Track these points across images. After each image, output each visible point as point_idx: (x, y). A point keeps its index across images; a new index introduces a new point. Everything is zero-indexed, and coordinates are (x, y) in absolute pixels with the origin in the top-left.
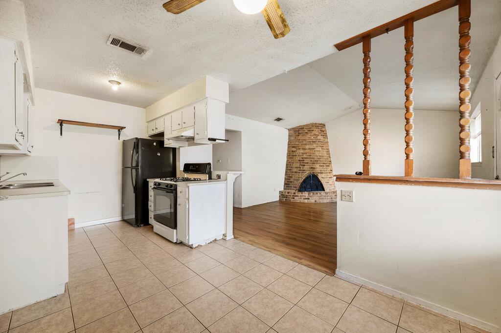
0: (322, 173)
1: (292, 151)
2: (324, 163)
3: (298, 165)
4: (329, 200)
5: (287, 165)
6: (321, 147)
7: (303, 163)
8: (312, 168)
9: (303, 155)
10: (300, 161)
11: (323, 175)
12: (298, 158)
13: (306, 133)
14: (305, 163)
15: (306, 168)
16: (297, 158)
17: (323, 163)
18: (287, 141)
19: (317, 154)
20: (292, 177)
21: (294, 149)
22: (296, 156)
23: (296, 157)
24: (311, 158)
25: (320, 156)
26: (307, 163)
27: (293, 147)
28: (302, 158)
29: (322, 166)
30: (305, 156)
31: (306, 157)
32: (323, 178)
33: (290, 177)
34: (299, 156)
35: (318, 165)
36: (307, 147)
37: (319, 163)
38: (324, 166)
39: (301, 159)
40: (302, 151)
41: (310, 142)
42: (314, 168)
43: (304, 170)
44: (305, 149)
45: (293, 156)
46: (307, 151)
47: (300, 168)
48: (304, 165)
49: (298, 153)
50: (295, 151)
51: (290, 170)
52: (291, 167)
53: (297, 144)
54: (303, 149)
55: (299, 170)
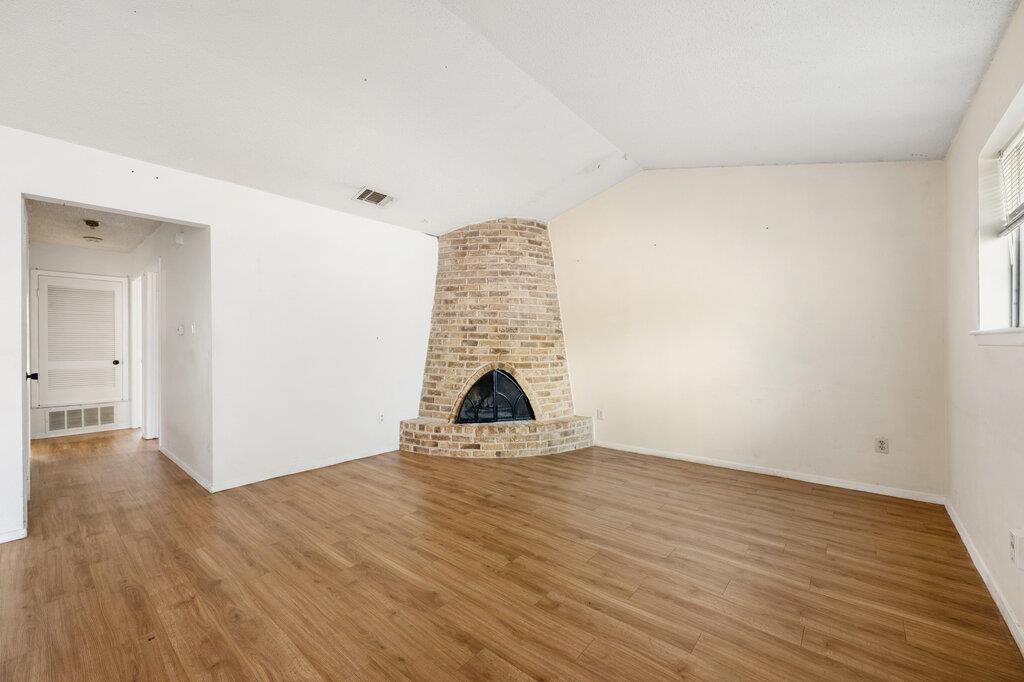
0: (528, 366)
1: (446, 302)
2: (538, 338)
3: (457, 342)
4: (540, 449)
5: (431, 341)
6: (529, 288)
7: (472, 335)
8: (497, 351)
9: (473, 314)
10: (463, 329)
11: (531, 373)
12: (459, 321)
13: (484, 247)
14: (480, 336)
15: (481, 350)
17: (533, 337)
18: (436, 270)
19: (514, 308)
20: (441, 378)
21: (451, 296)
22: (454, 314)
23: (456, 318)
24: (496, 322)
25: (523, 315)
26: (485, 336)
27: (448, 289)
28: (471, 322)
29: (528, 345)
30: (478, 315)
31: (481, 318)
32: (529, 380)
33: (436, 378)
34: (462, 314)
35: (518, 342)
36: (486, 288)
37: (520, 337)
38: (534, 345)
39: (468, 325)
40: (470, 301)
41: (496, 273)
42: (505, 352)
43: (475, 358)
44: (479, 295)
45: (447, 314)
46: (487, 300)
47: (464, 350)
48: (476, 343)
49: (459, 307)
50: (452, 302)
51: (438, 356)
52: (442, 349)
53: (460, 281)
54: (474, 294)
55: (461, 358)
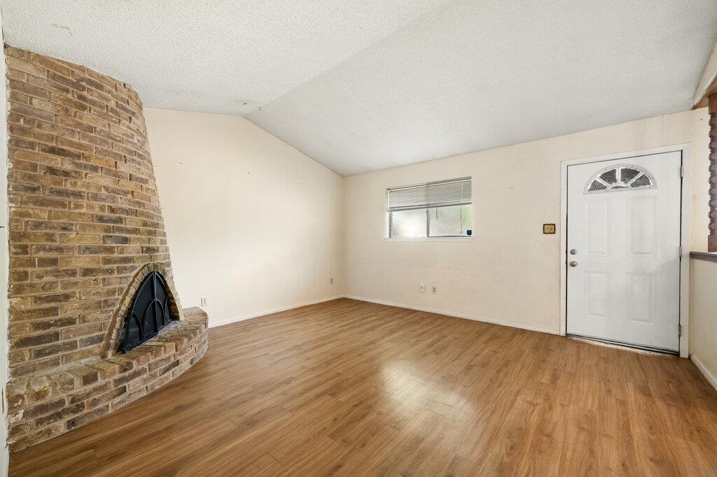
0: (168, 266)
1: (52, 171)
3: (93, 237)
5: (15, 236)
7: (118, 229)
8: (147, 250)
9: (113, 199)
10: (101, 219)
12: (91, 207)
14: (128, 231)
15: (132, 249)
16: (87, 208)
20: (67, 297)
22: (78, 195)
23: (84, 202)
24: (142, 214)
26: (135, 231)
27: (53, 150)
28: (112, 210)
30: (121, 202)
31: (124, 206)
33: (55, 298)
34: (95, 197)
35: (157, 239)
36: (124, 168)
37: (159, 234)
39: (107, 214)
40: (107, 181)
41: (131, 152)
42: (154, 250)
43: (127, 260)
44: (117, 176)
45: (59, 193)
46: (127, 185)
47: (110, 250)
48: (126, 240)
49: (88, 186)
50: (66, 174)
51: (54, 262)
52: (59, 250)
53: (80, 146)
54: (108, 172)
55: (107, 261)
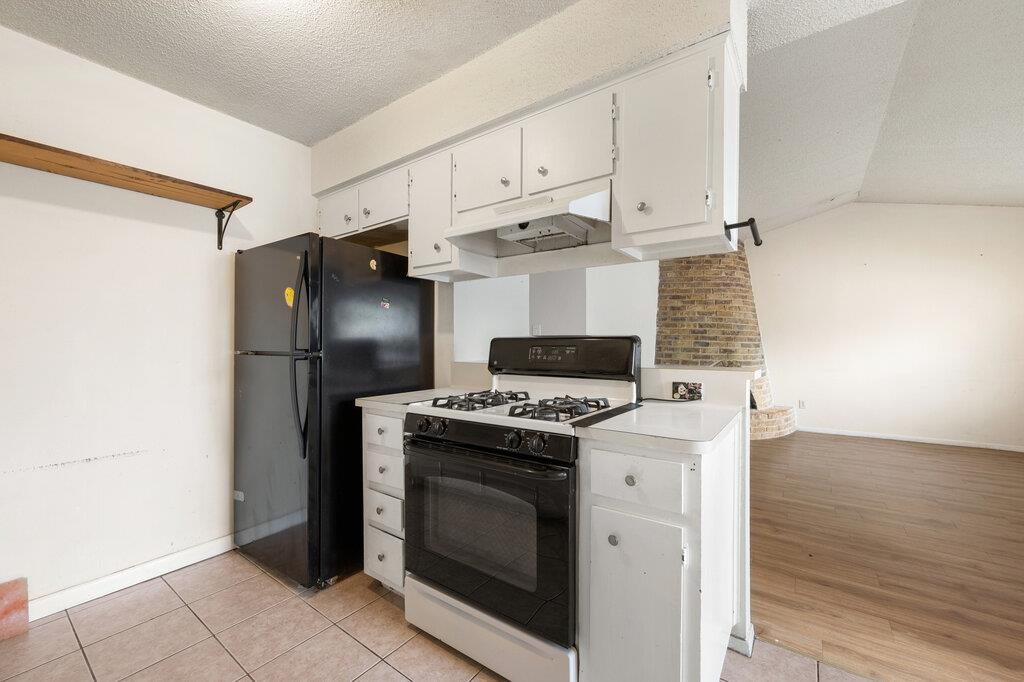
0: (749, 363)
1: (673, 308)
2: (751, 340)
3: (689, 343)
4: (774, 432)
5: (658, 343)
6: (743, 297)
7: (703, 338)
8: (725, 351)
9: (702, 319)
10: (694, 332)
13: (707, 261)
14: (710, 338)
15: (712, 350)
16: (688, 326)
17: (748, 340)
18: (657, 281)
19: (736, 315)
21: (678, 303)
22: (683, 319)
23: (685, 323)
24: (723, 326)
25: (741, 321)
26: (715, 338)
27: (674, 297)
28: (701, 326)
29: (747, 346)
30: (707, 320)
31: (710, 322)
34: (691, 319)
35: (740, 343)
36: (712, 297)
37: (741, 340)
38: (749, 346)
39: (698, 328)
40: (700, 308)
41: (718, 285)
42: (731, 351)
43: (707, 357)
44: (706, 303)
45: (675, 319)
46: (713, 308)
47: (697, 350)
48: (708, 344)
49: (688, 313)
50: (679, 309)
51: (670, 356)
52: (673, 349)
53: (686, 291)
54: (700, 302)
55: (695, 357)
